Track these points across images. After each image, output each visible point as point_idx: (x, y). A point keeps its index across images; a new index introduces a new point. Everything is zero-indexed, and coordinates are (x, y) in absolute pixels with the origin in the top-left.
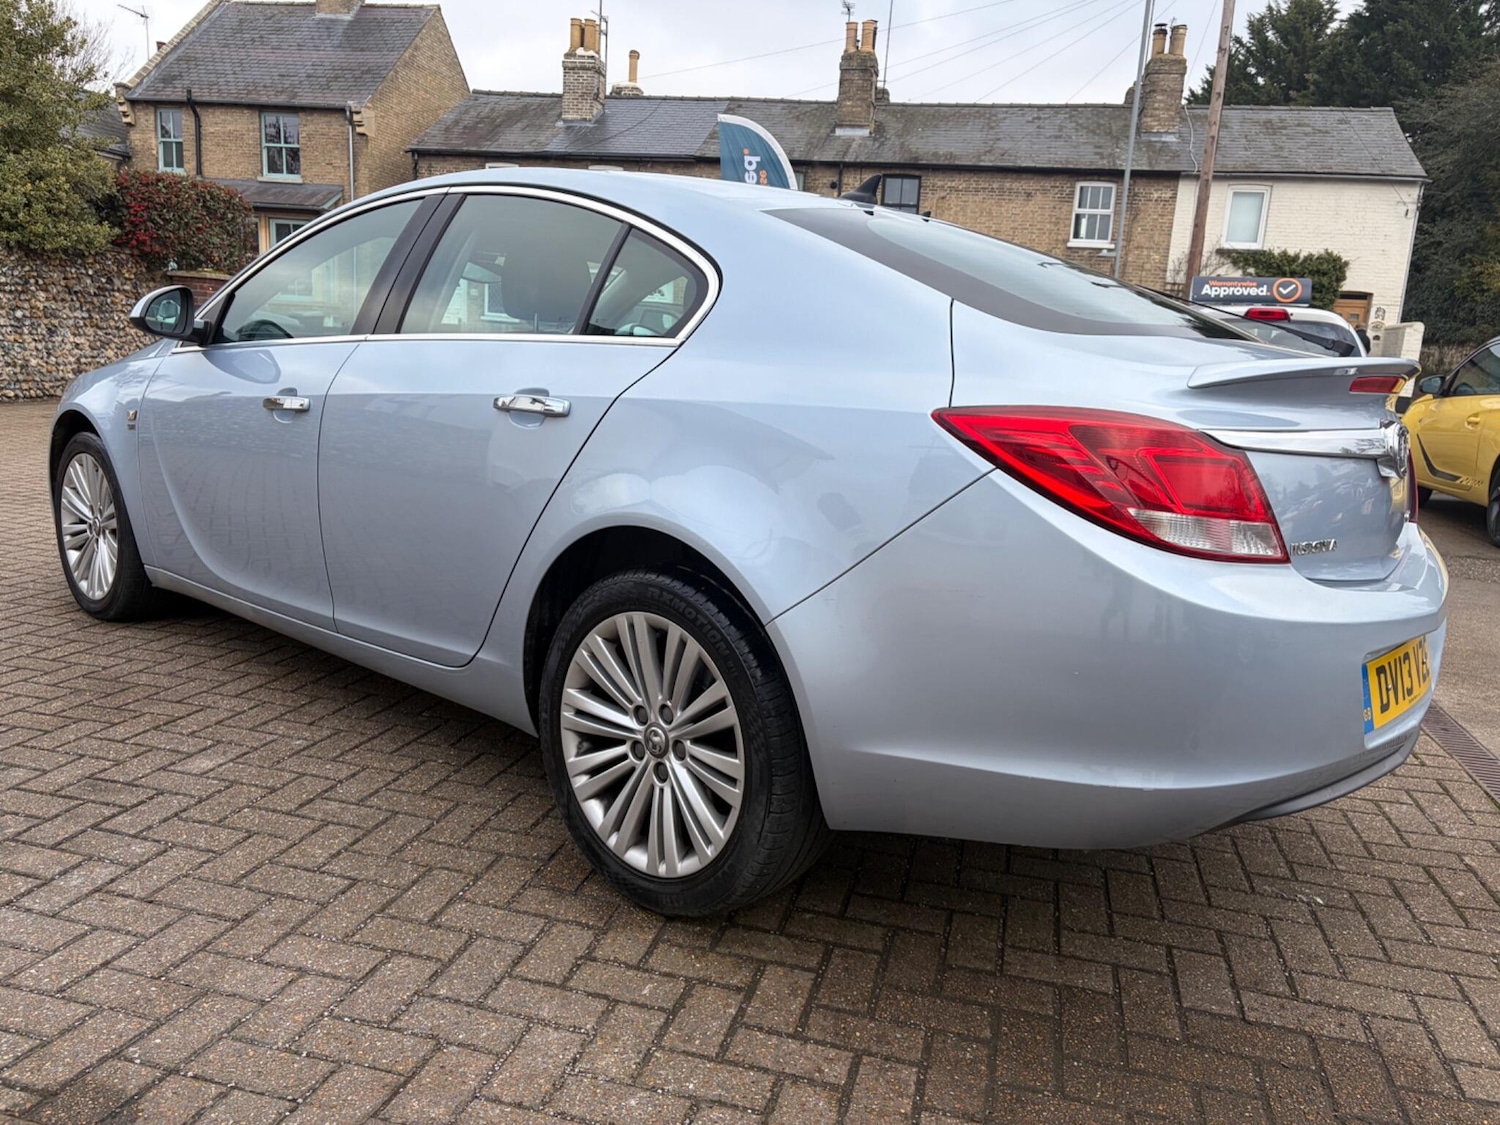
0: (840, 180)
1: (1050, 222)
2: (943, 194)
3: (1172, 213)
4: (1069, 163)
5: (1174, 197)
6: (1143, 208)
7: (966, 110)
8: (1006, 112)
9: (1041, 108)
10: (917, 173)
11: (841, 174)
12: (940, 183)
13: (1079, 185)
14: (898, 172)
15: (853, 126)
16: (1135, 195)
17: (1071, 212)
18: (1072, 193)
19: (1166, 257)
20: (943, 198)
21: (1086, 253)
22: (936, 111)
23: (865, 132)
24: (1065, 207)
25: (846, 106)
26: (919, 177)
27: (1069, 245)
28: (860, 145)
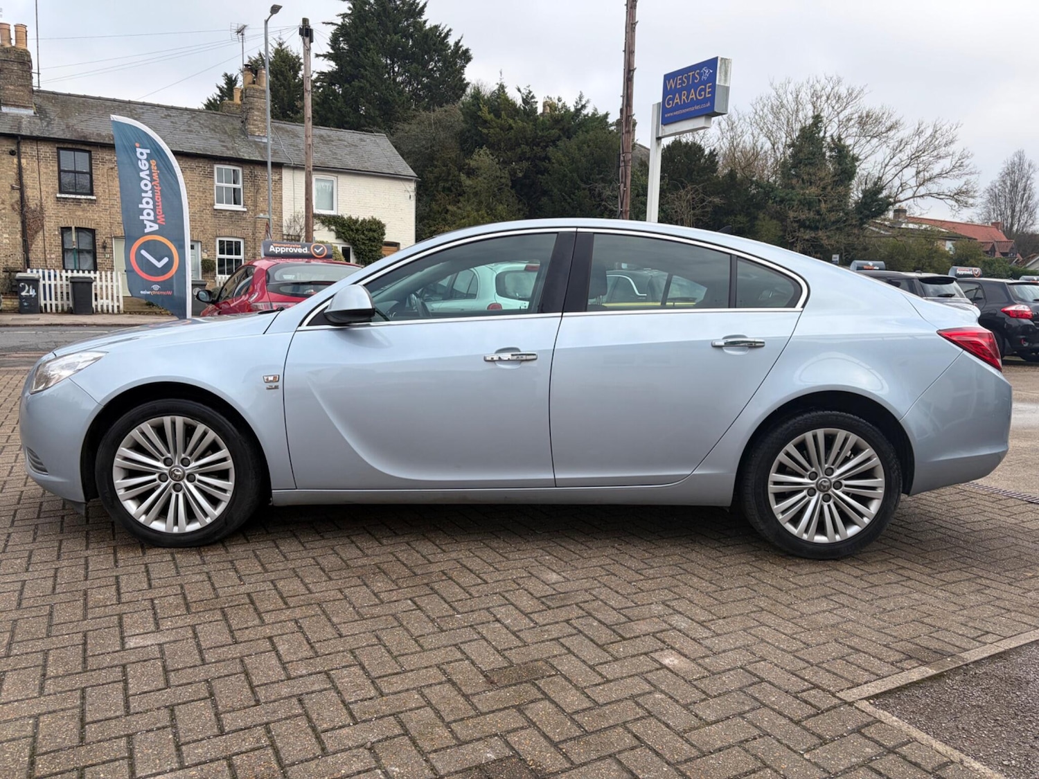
0: (18, 149)
1: (199, 191)
2: (111, 166)
3: (281, 189)
4: (207, 151)
5: (281, 179)
6: (262, 185)
7: (109, 103)
8: (142, 108)
9: (167, 108)
10: (88, 148)
11: (18, 143)
12: (107, 157)
13: (216, 167)
14: (70, 146)
15: (18, 106)
16: (255, 176)
17: (213, 185)
18: (212, 172)
19: (281, 217)
20: (112, 169)
21: (227, 213)
22: (85, 101)
23: (31, 112)
24: (208, 181)
25: (8, 89)
26: (89, 152)
27: (215, 207)
28: (29, 122)
